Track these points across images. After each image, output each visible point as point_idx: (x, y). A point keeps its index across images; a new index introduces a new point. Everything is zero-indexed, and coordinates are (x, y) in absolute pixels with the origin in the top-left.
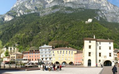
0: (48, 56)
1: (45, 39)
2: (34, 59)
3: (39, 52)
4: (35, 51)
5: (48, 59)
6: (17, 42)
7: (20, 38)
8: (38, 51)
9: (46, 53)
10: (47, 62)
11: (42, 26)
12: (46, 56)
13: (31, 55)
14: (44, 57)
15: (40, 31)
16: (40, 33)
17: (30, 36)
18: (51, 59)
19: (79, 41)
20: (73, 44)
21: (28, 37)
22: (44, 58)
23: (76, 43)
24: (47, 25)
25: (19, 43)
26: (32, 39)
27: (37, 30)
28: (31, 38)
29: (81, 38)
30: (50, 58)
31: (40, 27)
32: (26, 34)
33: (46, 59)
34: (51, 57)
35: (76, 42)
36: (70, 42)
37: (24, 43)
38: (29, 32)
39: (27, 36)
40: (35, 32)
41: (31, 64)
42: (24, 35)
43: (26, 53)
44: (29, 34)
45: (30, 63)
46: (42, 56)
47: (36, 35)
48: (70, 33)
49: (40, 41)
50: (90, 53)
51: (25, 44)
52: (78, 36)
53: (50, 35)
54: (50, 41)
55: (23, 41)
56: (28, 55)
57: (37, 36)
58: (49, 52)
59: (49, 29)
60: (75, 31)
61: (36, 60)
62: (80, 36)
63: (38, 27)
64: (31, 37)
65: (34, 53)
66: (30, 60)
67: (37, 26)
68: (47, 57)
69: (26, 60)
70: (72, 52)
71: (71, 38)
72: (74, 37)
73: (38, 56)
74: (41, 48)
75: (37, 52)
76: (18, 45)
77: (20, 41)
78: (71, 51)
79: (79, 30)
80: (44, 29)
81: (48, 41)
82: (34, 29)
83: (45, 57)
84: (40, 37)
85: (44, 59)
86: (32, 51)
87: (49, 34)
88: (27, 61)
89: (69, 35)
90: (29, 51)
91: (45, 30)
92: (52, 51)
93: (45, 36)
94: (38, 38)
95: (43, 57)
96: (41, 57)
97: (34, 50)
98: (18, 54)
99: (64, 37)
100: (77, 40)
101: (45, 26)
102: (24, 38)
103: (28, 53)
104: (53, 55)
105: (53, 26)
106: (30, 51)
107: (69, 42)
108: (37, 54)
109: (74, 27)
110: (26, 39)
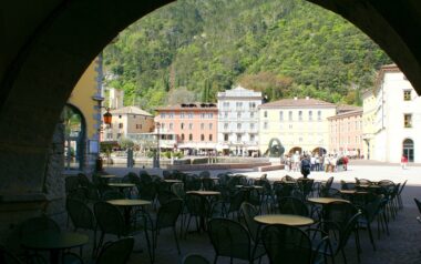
0: (246, 128)
1: (223, 63)
2: (197, 137)
3: (216, 112)
4: (199, 108)
5: (246, 138)
6: (110, 67)
7: (126, 49)
8: (211, 105)
9: (239, 114)
10: (241, 147)
11: (212, 8)
12: (239, 125)
13: (186, 119)
14: (233, 128)
15: (202, 31)
16: (204, 35)
17: (164, 46)
18: (256, 138)
19: (329, 69)
20: (308, 84)
21: (156, 50)
22: (231, 133)
23: (319, 77)
24: (232, 10)
25: (119, 71)
26: (171, 57)
27: (190, 25)
28: (166, 54)
29: (336, 58)
30: (252, 136)
31: (202, 11)
32: (147, 34)
33: (239, 135)
34: (255, 131)
35: (317, 73)
36: (297, 78)
37: (142, 72)
38: (161, 27)
39: (154, 44)
40: (186, 31)
41: (186, 152)
42: (140, 41)
43: (168, 111)
44: (160, 38)
45: (182, 150)
46: (226, 125)
47: (187, 43)
48: (286, 42)
49: (205, 68)
50: (407, 117)
51: (143, 76)
52: (322, 48)
53: (241, 50)
54: (242, 70)
55: (135, 63)
56: (176, 119)
57: (193, 48)
58: (252, 114)
59: (238, 27)
60: (306, 32)
61: (203, 138)
62: (331, 47)
63: (197, 11)
64: (166, 50)
65: (197, 112)
66: (181, 139)
67: (192, 6)
68: (241, 130)
69: (170, 137)
70: (319, 113)
71: (298, 61)
72: (308, 53)
73: (211, 125)
74: (223, 98)
75: (206, 111)
76: (117, 76)
77: (122, 61)
78: (315, 111)
79: (321, 23)
80: (218, 21)
81: (235, 72)
82: (181, 20)
83: (237, 130)
84: (203, 52)
85: (230, 138)
86: (192, 105)
87: (239, 46)
88: (174, 142)
89: (287, 47)
90: (179, 107)
91: (223, 28)
92: (262, 111)
93: (223, 52)
94: (196, 56)
95: (228, 131)
96: (224, 131)
97: (198, 103)
98: (135, 116)
99: (270, 57)
100: (321, 64)
101: (221, 13)
102: (143, 51)
103: (177, 112)
104: (262, 124)
105: (253, 14)
106: (183, 105)
107: (292, 75)
108: (207, 119)
109: (300, 12)
110: (147, 55)
